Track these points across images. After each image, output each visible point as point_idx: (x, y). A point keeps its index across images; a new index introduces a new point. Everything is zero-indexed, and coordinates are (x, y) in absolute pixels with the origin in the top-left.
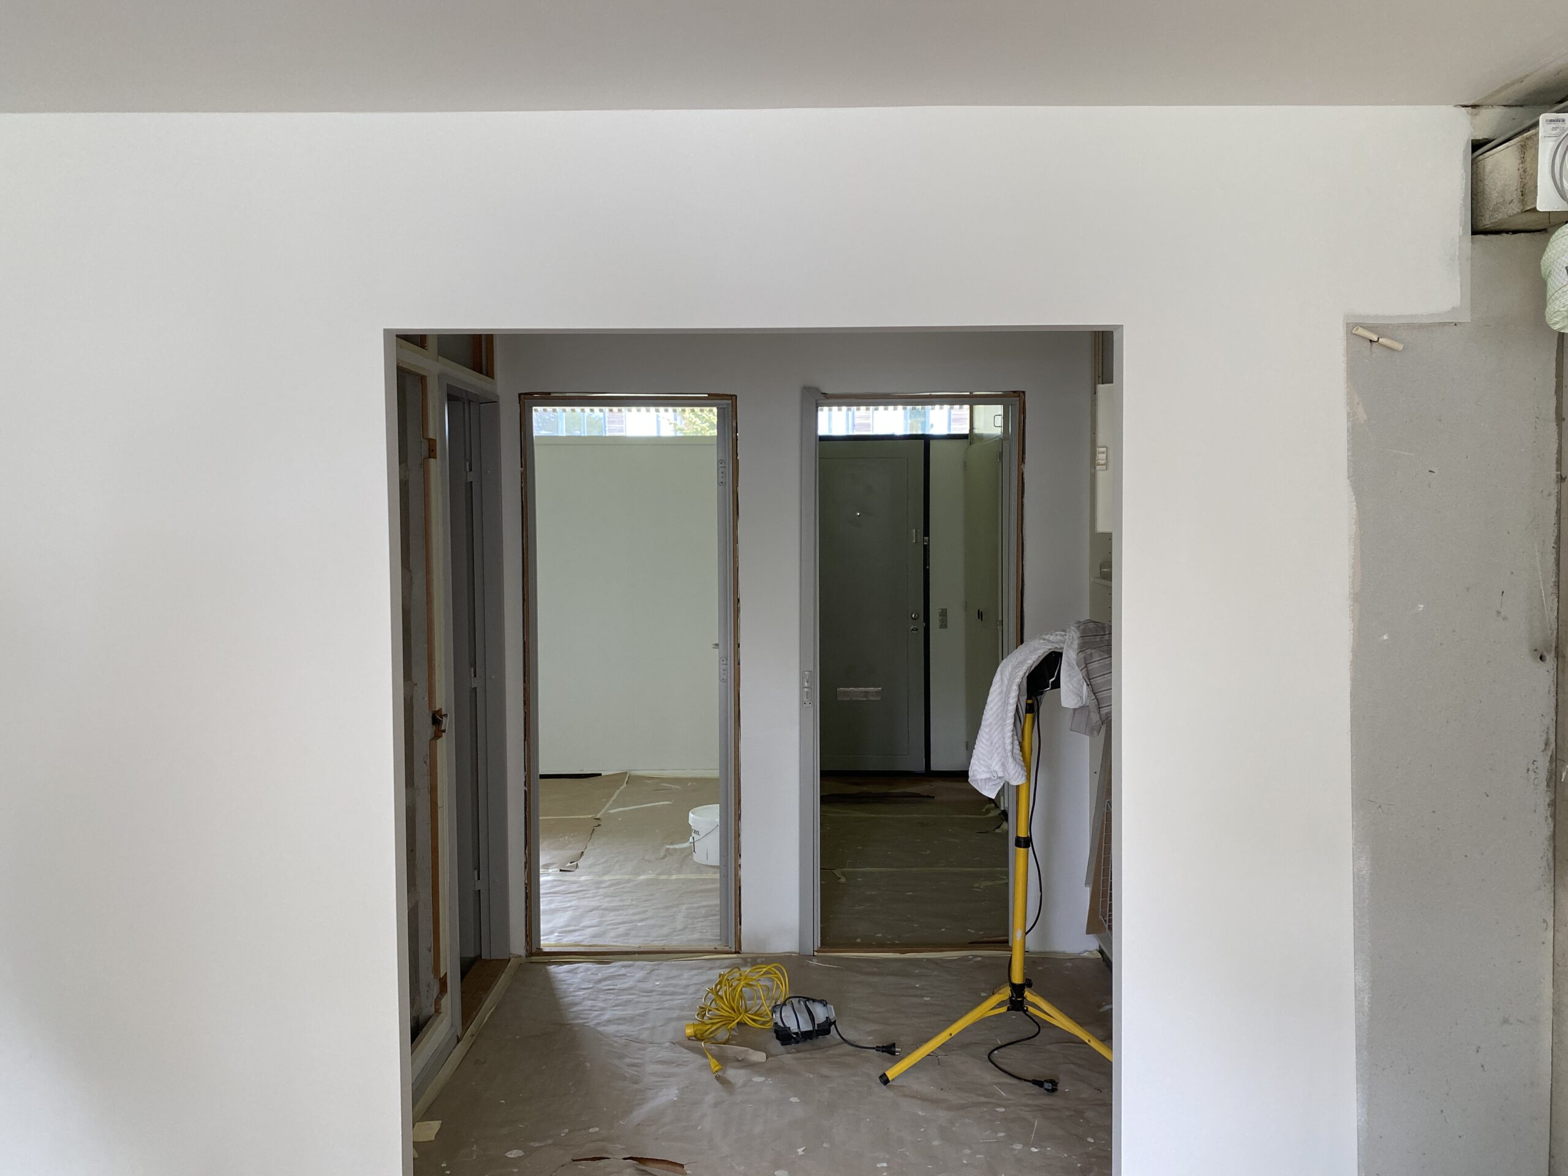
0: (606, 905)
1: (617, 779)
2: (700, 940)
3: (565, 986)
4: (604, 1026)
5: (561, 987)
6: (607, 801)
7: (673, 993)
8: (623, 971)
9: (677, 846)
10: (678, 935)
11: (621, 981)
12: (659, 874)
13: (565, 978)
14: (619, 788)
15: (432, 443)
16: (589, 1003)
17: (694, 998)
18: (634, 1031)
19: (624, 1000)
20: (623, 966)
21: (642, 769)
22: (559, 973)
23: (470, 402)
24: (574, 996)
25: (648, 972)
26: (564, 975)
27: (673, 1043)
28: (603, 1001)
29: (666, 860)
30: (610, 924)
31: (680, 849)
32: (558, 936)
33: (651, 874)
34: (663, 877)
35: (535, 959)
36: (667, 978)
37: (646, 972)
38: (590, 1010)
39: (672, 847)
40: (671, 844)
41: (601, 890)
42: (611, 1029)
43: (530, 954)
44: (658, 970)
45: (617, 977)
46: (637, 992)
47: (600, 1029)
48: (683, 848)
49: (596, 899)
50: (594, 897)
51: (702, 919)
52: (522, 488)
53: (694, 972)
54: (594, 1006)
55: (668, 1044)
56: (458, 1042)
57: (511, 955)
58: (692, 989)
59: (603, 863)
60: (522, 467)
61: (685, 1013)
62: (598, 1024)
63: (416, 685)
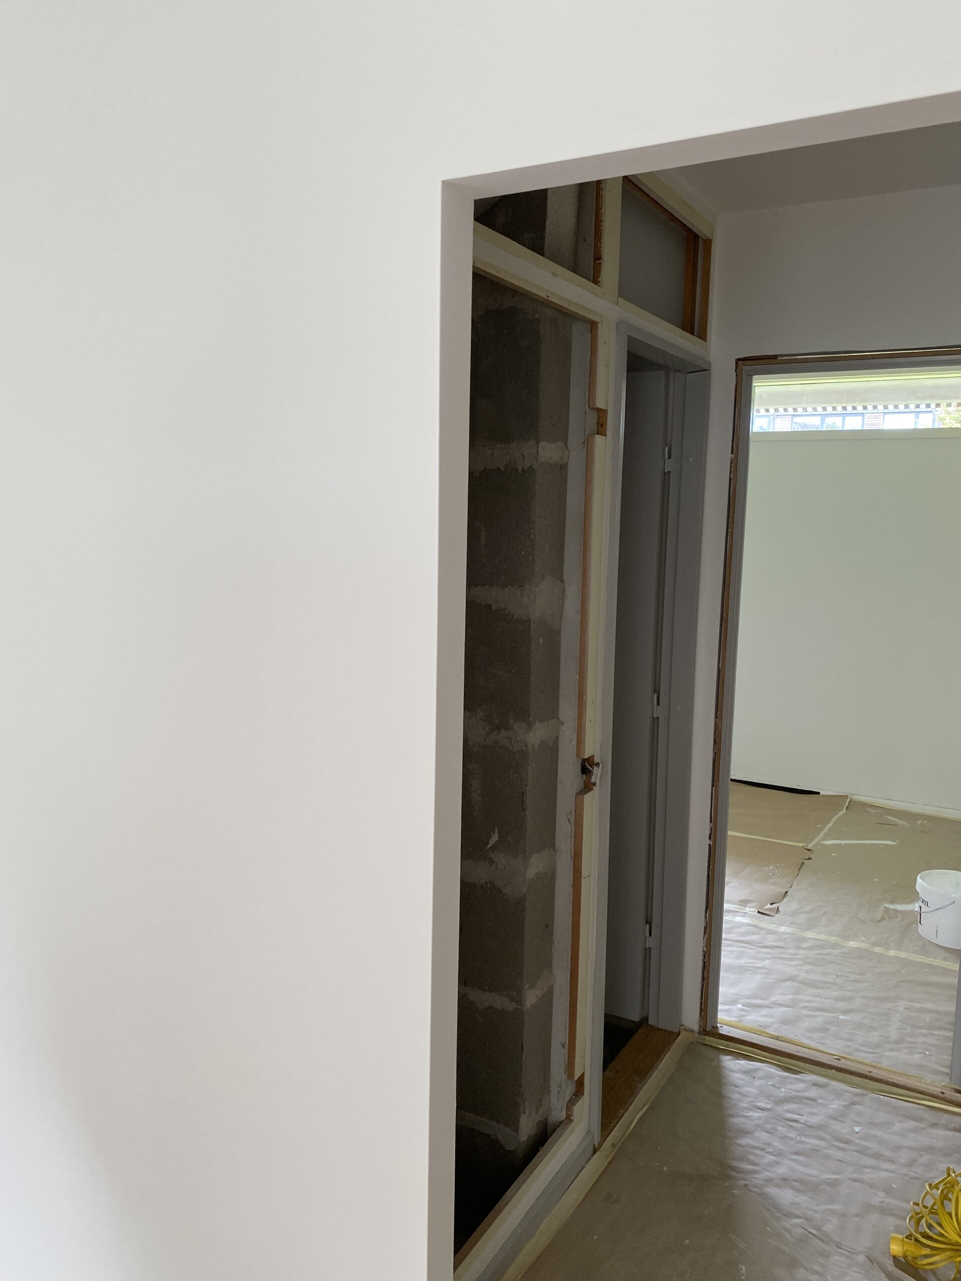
0: (803, 975)
1: (838, 801)
2: (919, 1067)
3: (737, 1096)
4: (777, 1186)
5: (731, 1096)
6: (822, 829)
7: (877, 1156)
8: (813, 1093)
9: (899, 907)
10: (892, 1050)
11: (808, 1110)
12: (874, 944)
13: (740, 1082)
14: (837, 814)
15: (602, 415)
16: (763, 1136)
17: (906, 1175)
18: (816, 1212)
19: (809, 1146)
20: (815, 1085)
21: (866, 795)
22: (734, 1071)
24: (746, 1117)
25: (846, 1104)
26: (738, 1075)
27: (871, 1261)
28: (781, 1138)
29: (884, 923)
30: (805, 1008)
31: (902, 911)
32: (742, 1010)
33: (862, 941)
34: (877, 949)
35: (708, 1039)
36: (870, 1124)
37: (844, 1103)
38: (763, 1150)
39: (892, 906)
40: (892, 902)
41: (801, 952)
42: (786, 1196)
43: (704, 1032)
44: (859, 1104)
45: (805, 1101)
46: (828, 1137)
47: (772, 1191)
48: (906, 911)
49: (792, 963)
50: (791, 960)
51: (925, 1031)
52: (731, 480)
53: (911, 1124)
54: (769, 1144)
55: (861, 1258)
56: (595, 1152)
57: (682, 1027)
58: (904, 1157)
59: (807, 912)
60: (732, 453)
61: (894, 1202)
62: (769, 1180)
63: (563, 723)
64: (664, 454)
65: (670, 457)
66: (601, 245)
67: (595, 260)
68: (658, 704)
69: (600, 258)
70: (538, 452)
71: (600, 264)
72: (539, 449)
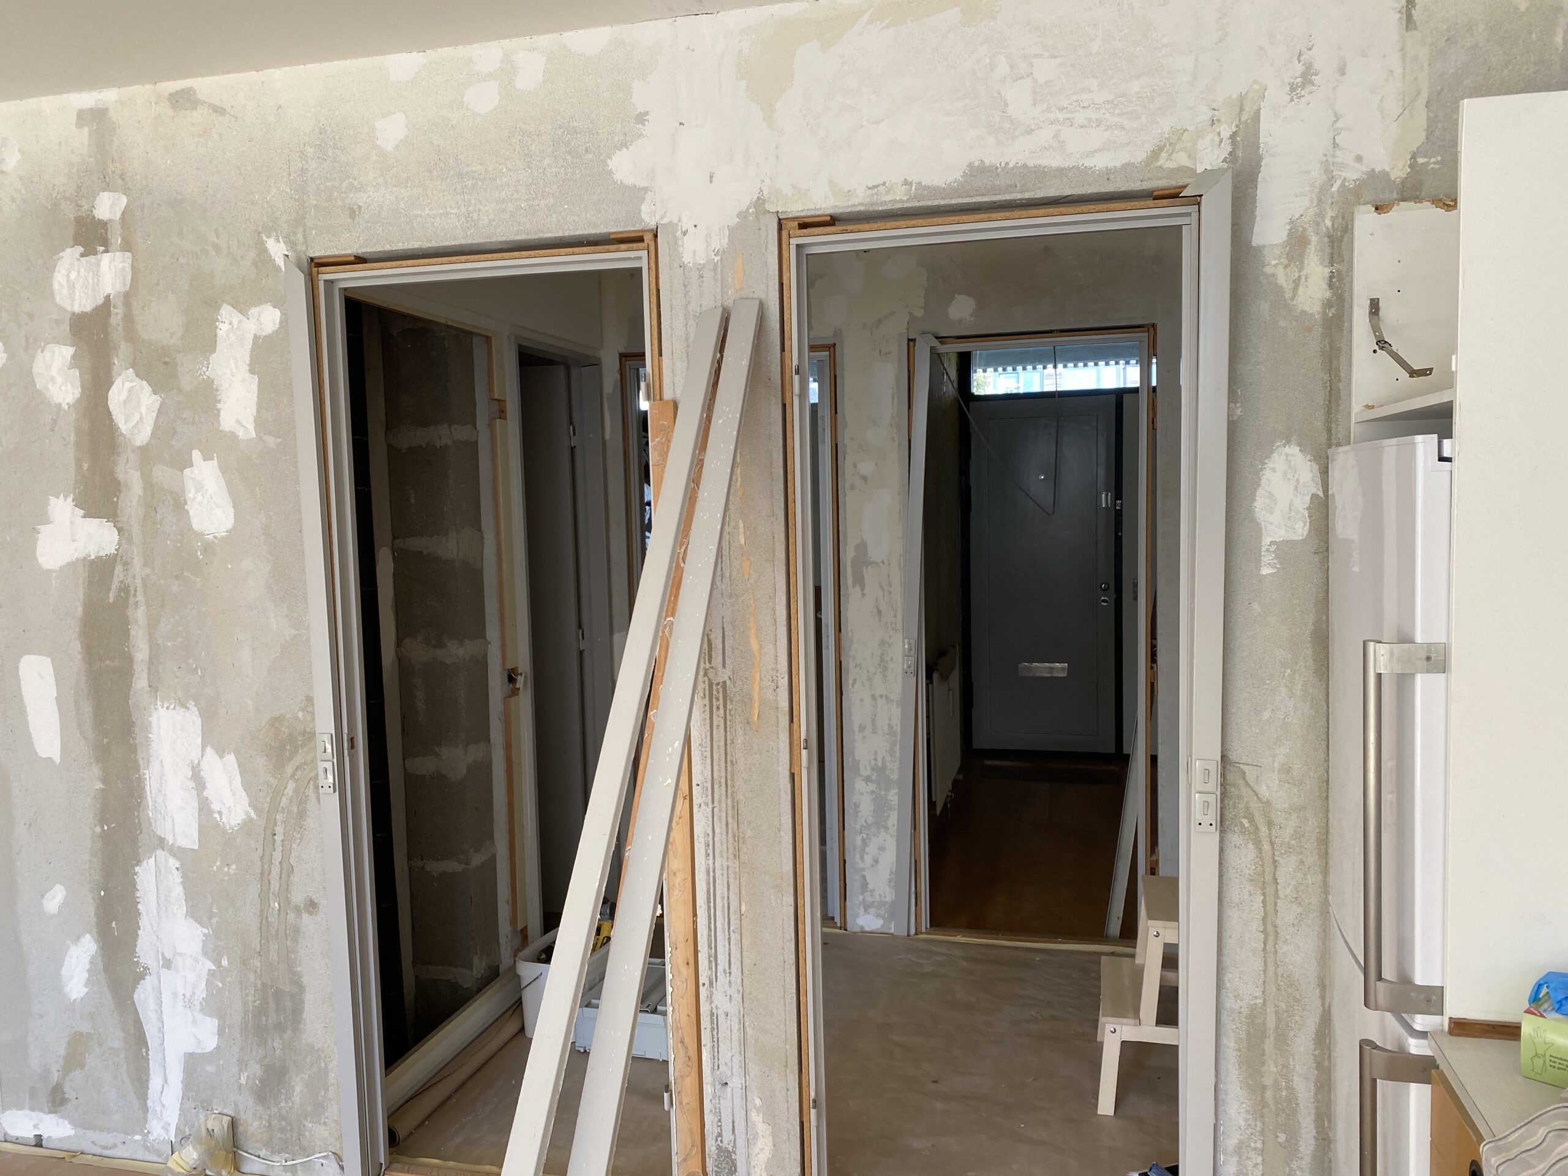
63: (490, 643)
64: (569, 432)
65: (574, 434)
68: (583, 638)
70: (451, 433)
72: (452, 430)
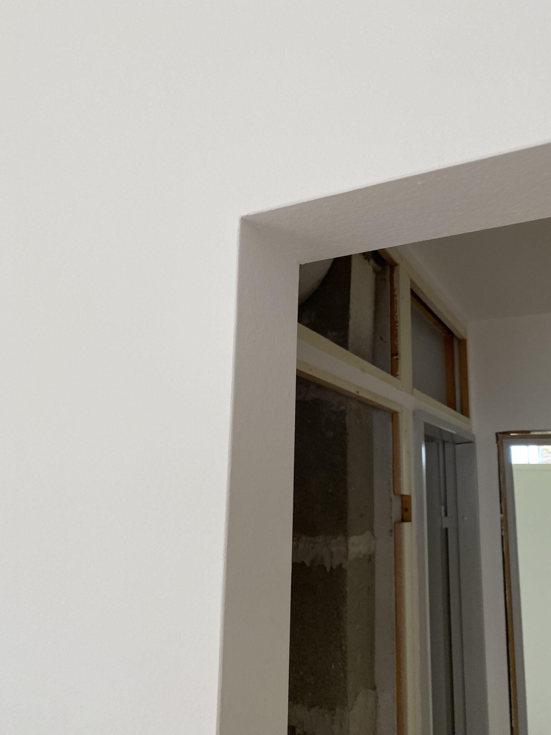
15: (405, 501)
23: (444, 442)
52: (502, 537)
60: (501, 513)
64: (441, 513)
65: (446, 515)
66: (397, 343)
67: (392, 355)
69: (397, 354)
70: (348, 549)
71: (397, 359)
72: (349, 545)
